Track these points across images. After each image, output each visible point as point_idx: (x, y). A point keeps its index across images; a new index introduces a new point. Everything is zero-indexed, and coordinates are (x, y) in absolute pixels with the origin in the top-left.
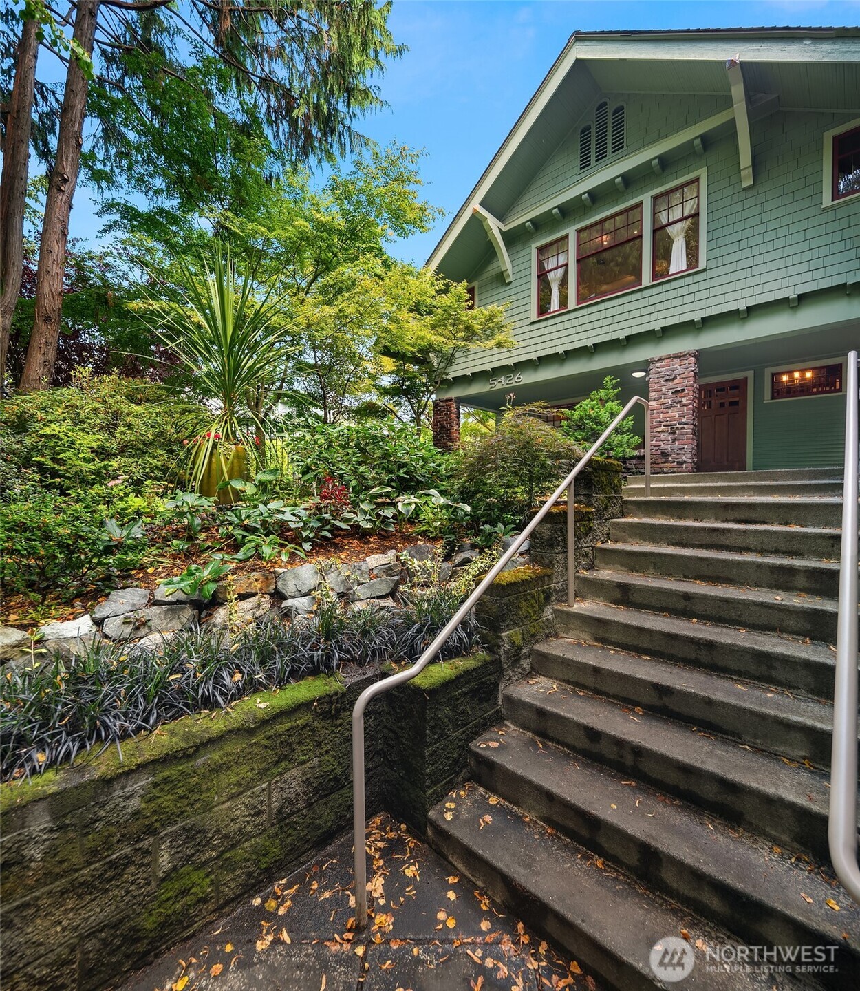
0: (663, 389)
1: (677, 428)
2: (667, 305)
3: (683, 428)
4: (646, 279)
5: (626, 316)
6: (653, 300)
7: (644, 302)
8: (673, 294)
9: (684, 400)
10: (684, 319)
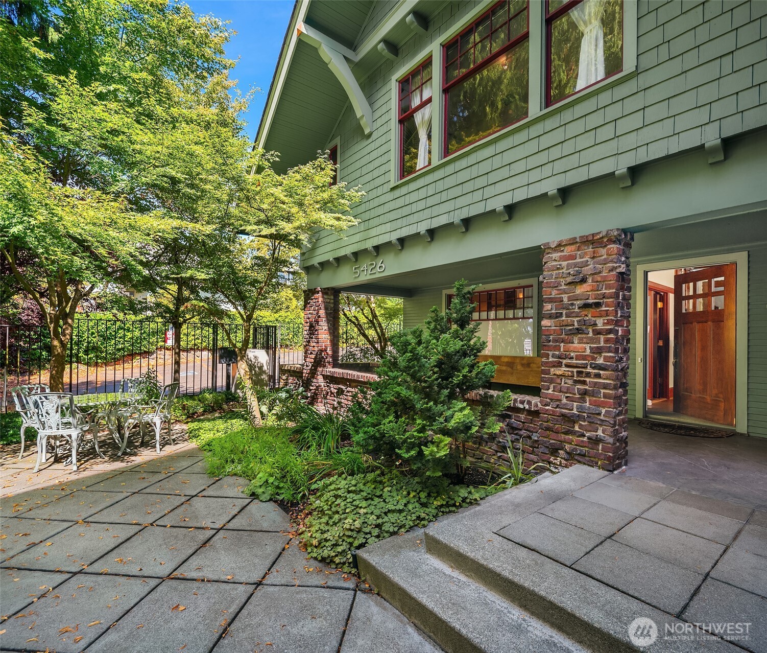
0: (565, 298)
1: (588, 375)
2: (568, 148)
3: (598, 376)
4: (535, 107)
5: (505, 173)
6: (546, 141)
7: (532, 147)
8: (578, 127)
9: (600, 323)
10: (597, 170)
